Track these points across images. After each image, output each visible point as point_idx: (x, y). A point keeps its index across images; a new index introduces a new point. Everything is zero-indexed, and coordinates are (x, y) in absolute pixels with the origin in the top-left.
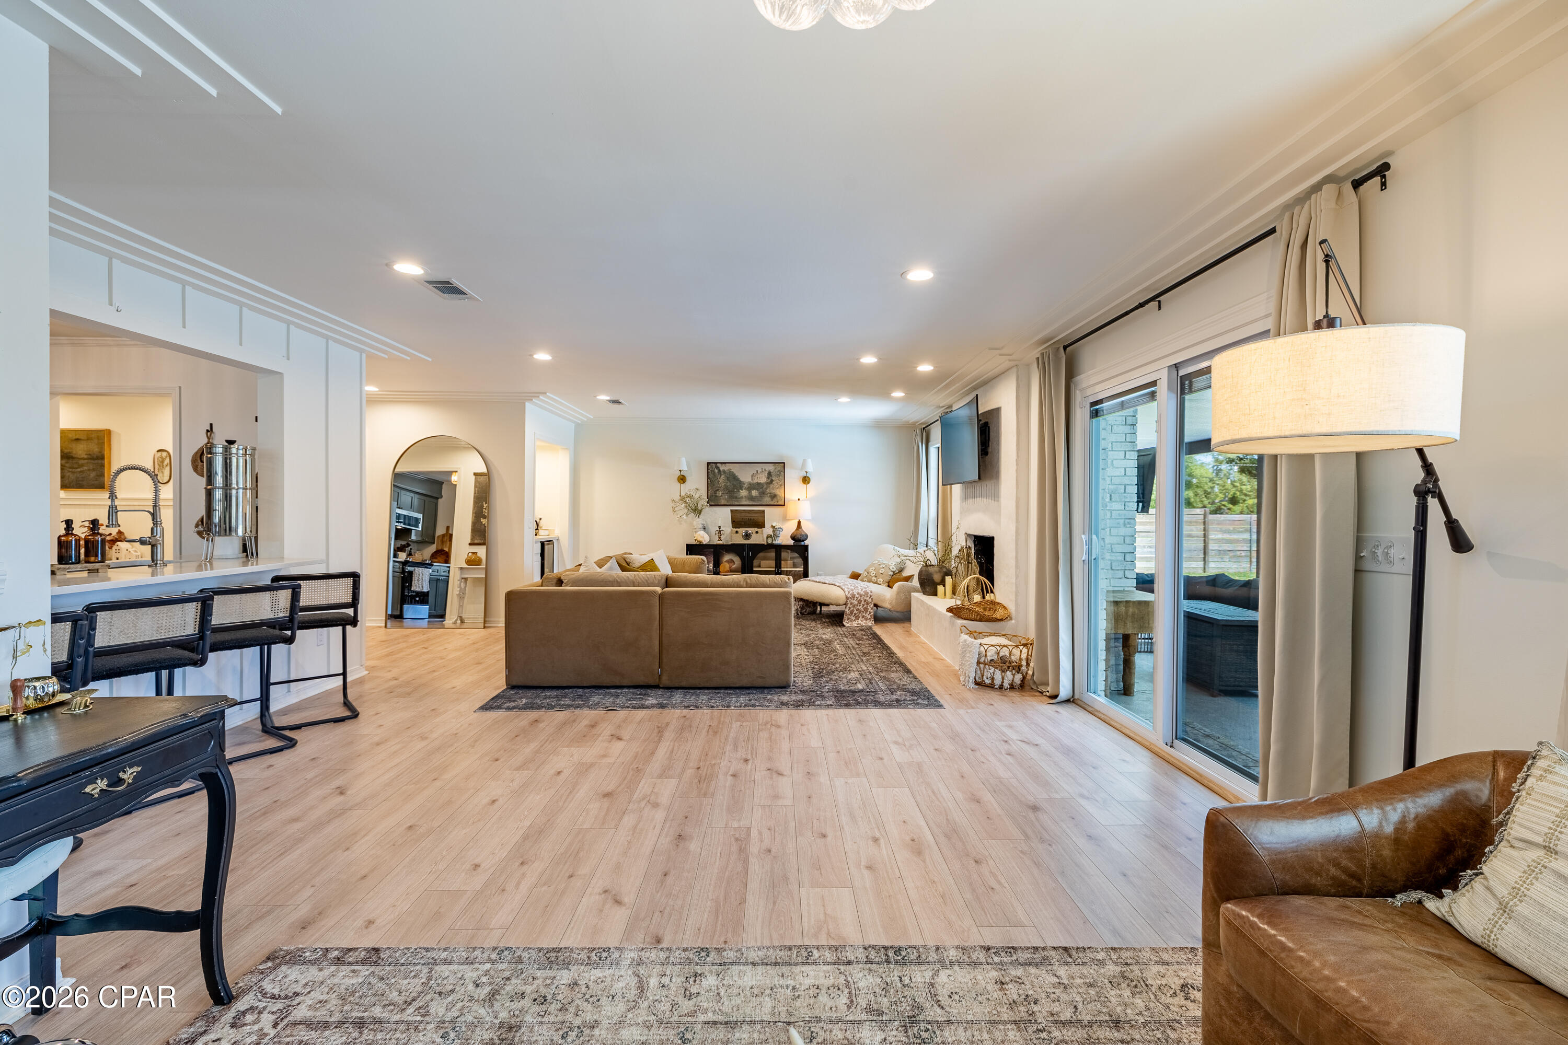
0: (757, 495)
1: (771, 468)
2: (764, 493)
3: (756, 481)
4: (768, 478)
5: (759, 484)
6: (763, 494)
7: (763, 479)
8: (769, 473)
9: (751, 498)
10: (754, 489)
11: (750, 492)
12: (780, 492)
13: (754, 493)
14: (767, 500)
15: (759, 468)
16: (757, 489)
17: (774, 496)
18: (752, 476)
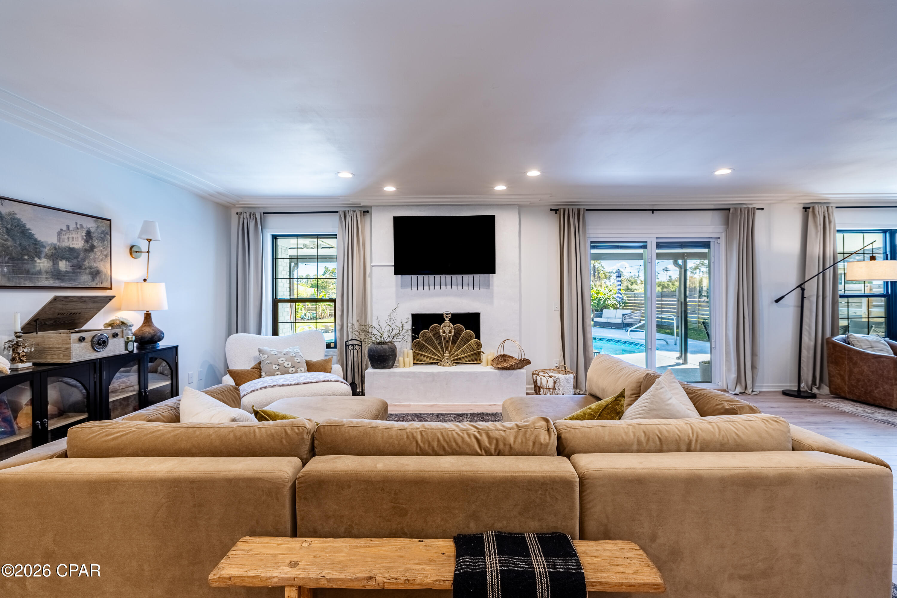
0: (69, 269)
1: (90, 224)
2: (80, 267)
3: (65, 244)
4: (86, 241)
5: (71, 250)
6: (78, 267)
7: (78, 243)
8: (89, 234)
9: (57, 275)
10: (63, 258)
11: (55, 263)
12: (103, 267)
13: (63, 265)
14: (85, 279)
15: (72, 221)
16: (67, 259)
17: (95, 274)
18: (59, 233)
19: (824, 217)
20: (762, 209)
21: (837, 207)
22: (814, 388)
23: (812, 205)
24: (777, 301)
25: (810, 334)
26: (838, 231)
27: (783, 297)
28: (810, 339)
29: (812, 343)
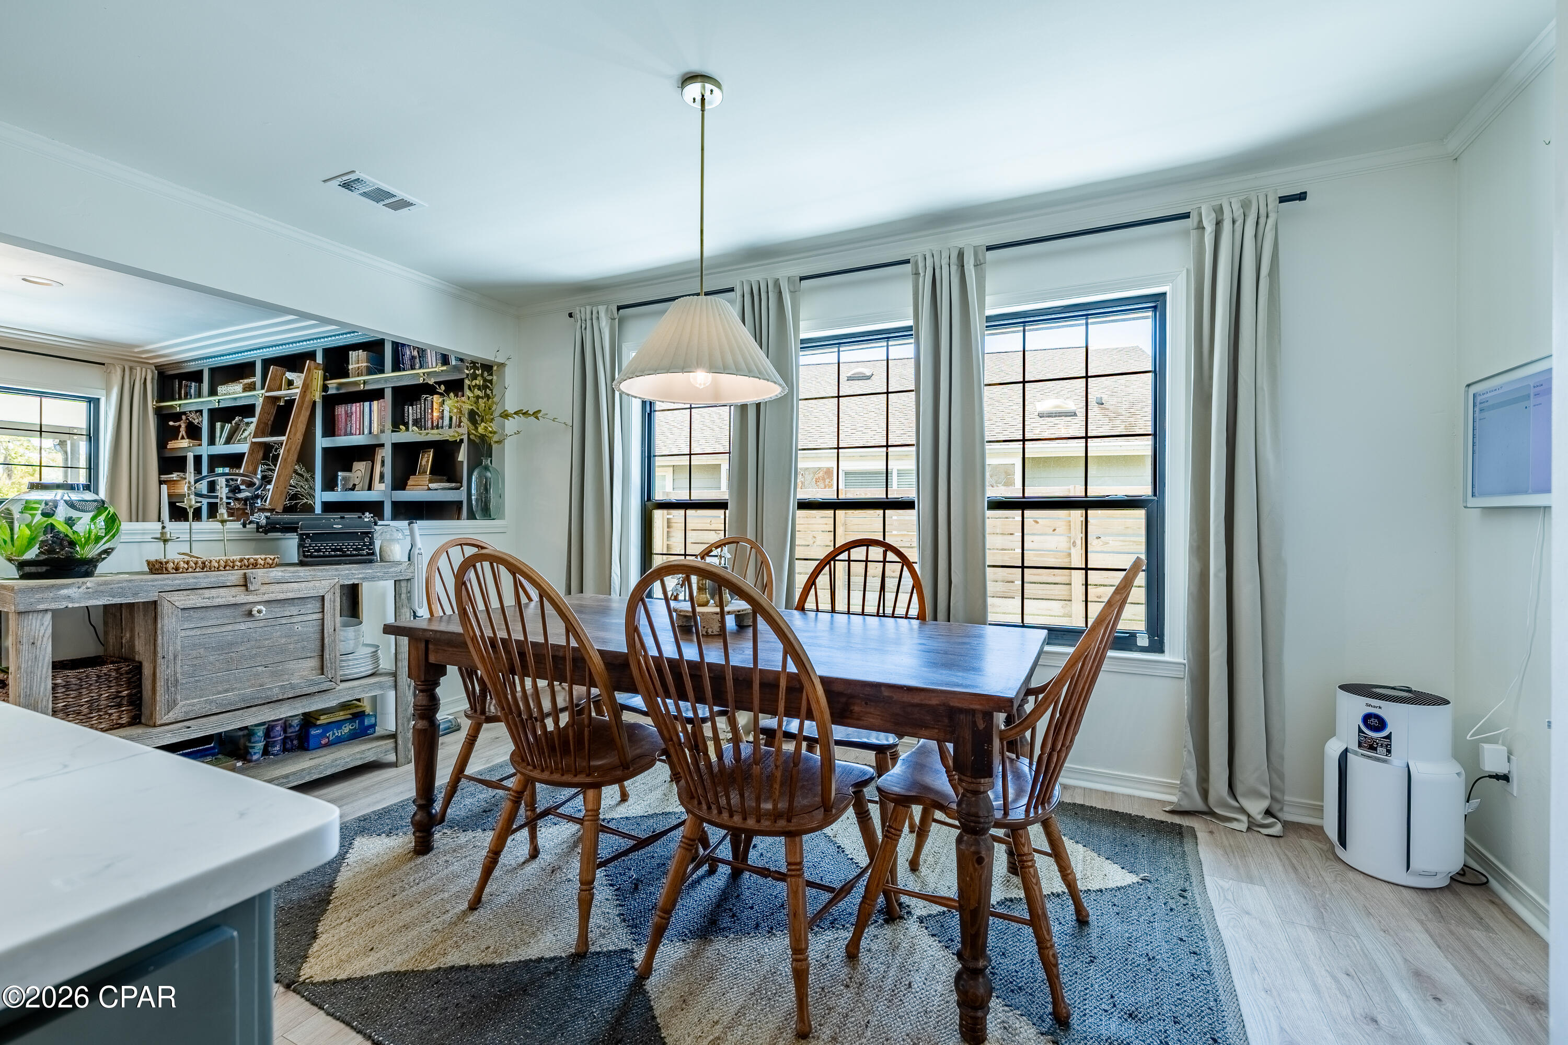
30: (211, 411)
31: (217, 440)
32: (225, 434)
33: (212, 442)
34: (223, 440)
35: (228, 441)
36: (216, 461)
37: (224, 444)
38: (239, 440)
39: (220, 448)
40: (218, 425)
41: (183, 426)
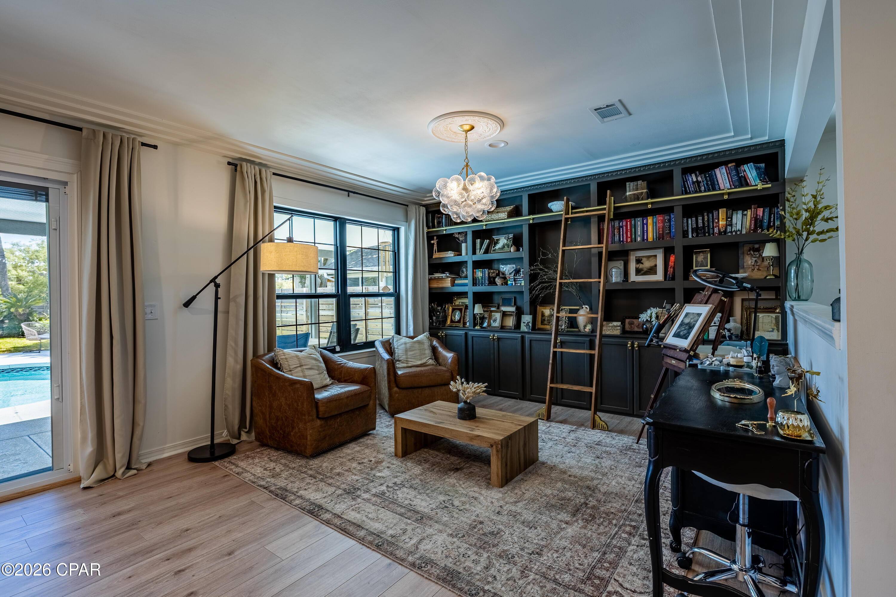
19: (256, 182)
20: (155, 147)
21: (274, 174)
22: (242, 433)
23: (241, 162)
24: (187, 304)
25: (236, 353)
26: (275, 207)
27: (194, 298)
28: (236, 361)
29: (239, 367)
30: (473, 232)
31: (478, 251)
32: (485, 246)
33: (474, 253)
34: (482, 251)
35: (487, 252)
36: (478, 265)
37: (484, 253)
38: (493, 251)
39: (480, 256)
40: (478, 241)
41: (436, 243)
